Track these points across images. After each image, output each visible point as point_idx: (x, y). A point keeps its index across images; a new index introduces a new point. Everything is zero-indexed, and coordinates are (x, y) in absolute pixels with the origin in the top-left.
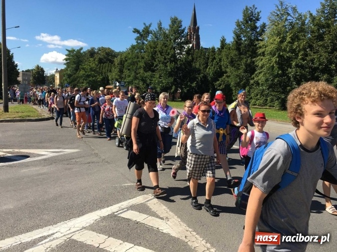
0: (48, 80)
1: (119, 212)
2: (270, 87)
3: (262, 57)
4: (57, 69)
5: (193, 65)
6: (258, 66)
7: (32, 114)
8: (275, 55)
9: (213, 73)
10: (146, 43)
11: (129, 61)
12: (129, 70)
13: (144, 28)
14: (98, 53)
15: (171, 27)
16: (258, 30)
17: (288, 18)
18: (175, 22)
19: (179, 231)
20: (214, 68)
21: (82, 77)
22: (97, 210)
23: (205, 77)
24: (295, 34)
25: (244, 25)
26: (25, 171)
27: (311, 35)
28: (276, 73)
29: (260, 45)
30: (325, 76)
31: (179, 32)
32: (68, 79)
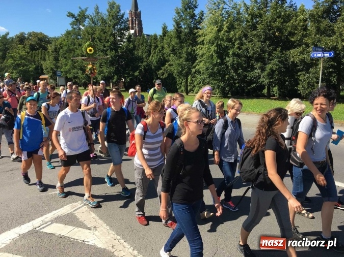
1: (41, 227)
2: (211, 75)
3: (202, 46)
5: (136, 53)
6: (198, 54)
8: (214, 44)
10: (82, 28)
11: (65, 48)
12: (65, 58)
13: (80, 12)
14: (28, 38)
15: (109, 12)
16: (197, 18)
17: (224, 7)
18: (113, 7)
19: (107, 240)
20: (157, 56)
21: (10, 66)
22: (16, 227)
23: (149, 65)
24: (231, 23)
25: (183, 13)
27: (246, 24)
28: (215, 62)
29: (199, 33)
30: (259, 65)
31: (118, 17)
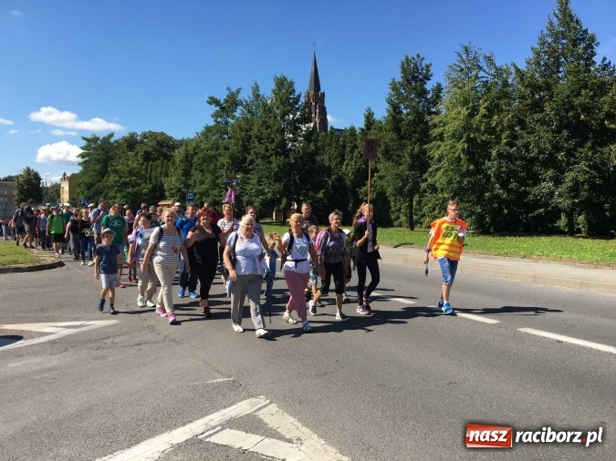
0: (47, 194)
1: (207, 434)
2: (457, 193)
3: (439, 143)
4: (65, 174)
5: (318, 159)
6: (433, 158)
7: (20, 258)
8: (462, 138)
9: (353, 173)
10: (231, 121)
11: (202, 155)
12: (201, 171)
14: (142, 142)
15: (275, 94)
16: (429, 96)
17: (480, 75)
18: (282, 85)
20: (356, 163)
21: (113, 186)
22: (163, 432)
23: (340, 180)
24: (493, 101)
25: (404, 89)
26: (15, 365)
27: (521, 103)
28: (464, 169)
29: (433, 121)
30: (550, 173)
31: (291, 101)
32: (86, 192)
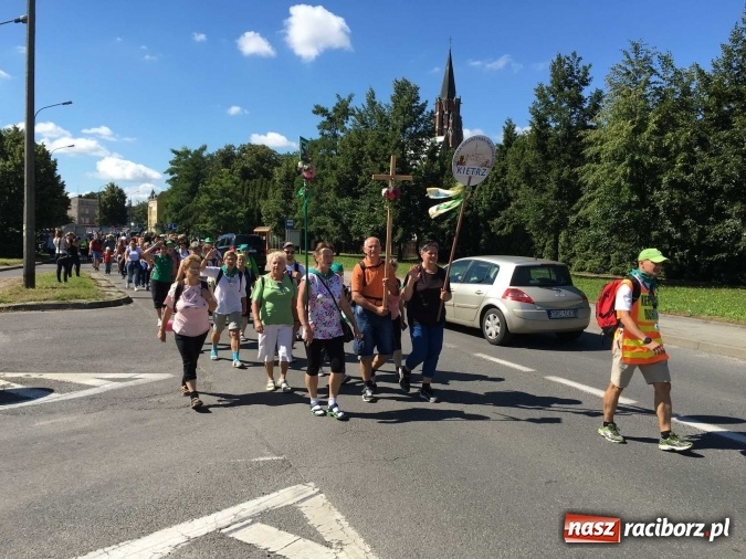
0: (133, 215)
2: (613, 230)
3: (594, 165)
6: (585, 184)
7: (83, 292)
8: (624, 160)
10: (342, 134)
13: (337, 104)
14: (240, 156)
15: (395, 101)
16: (586, 106)
17: (652, 80)
18: (404, 90)
20: (491, 187)
21: (202, 209)
23: (471, 208)
24: (667, 114)
25: (554, 96)
27: (705, 116)
28: (625, 199)
29: (588, 138)
30: (737, 208)
31: (414, 110)
32: (174, 214)
